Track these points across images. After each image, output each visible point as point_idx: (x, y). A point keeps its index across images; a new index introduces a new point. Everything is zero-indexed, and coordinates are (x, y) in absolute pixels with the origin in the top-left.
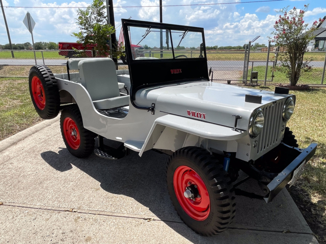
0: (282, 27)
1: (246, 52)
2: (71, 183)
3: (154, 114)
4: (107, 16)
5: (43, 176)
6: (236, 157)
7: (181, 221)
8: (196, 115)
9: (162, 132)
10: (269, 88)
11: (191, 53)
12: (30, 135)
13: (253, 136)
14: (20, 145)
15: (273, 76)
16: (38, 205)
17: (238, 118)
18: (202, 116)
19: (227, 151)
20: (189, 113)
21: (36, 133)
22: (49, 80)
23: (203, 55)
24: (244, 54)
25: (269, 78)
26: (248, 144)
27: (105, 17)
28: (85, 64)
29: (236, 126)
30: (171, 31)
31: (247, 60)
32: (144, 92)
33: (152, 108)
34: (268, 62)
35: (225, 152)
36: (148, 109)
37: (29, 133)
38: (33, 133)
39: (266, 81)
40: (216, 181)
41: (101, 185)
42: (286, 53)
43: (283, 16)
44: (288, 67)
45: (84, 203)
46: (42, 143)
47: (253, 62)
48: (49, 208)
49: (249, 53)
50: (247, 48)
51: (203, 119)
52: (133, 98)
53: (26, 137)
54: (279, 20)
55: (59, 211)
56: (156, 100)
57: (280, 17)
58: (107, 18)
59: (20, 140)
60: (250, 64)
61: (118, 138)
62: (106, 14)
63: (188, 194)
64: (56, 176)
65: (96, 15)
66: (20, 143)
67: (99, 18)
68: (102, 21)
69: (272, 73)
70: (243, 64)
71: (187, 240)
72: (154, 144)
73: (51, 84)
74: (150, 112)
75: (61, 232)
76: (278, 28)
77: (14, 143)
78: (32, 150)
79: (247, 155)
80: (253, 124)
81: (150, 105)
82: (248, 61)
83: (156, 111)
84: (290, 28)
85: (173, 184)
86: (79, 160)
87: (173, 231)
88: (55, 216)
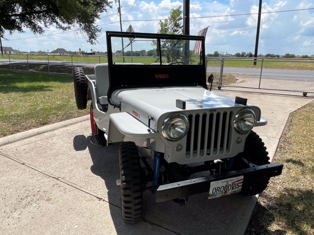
2: (75, 160)
3: (121, 111)
4: (183, 26)
5: (63, 151)
6: (165, 158)
8: (136, 114)
16: (42, 169)
17: (150, 119)
18: (138, 115)
19: (156, 150)
20: (133, 112)
22: (79, 79)
29: (149, 126)
36: (115, 106)
37: (80, 120)
45: (69, 176)
48: (46, 173)
52: (109, 97)
53: (77, 123)
55: (50, 177)
56: (121, 99)
58: (182, 28)
61: (104, 129)
64: (70, 153)
65: (173, 26)
66: (70, 126)
67: (175, 28)
68: (178, 31)
71: (112, 222)
75: (39, 190)
79: (169, 157)
87: (109, 212)
88: (45, 179)
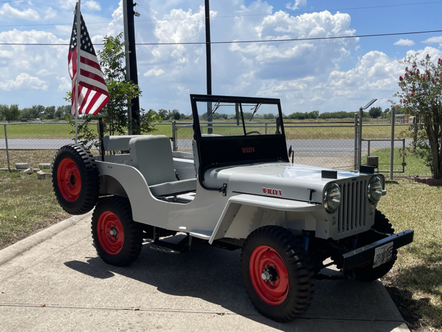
0: (411, 85)
1: (356, 125)
2: (120, 289)
3: (226, 195)
4: (126, 68)
5: (80, 283)
6: (316, 236)
7: (258, 314)
8: (272, 192)
9: (235, 216)
10: (397, 183)
11: (266, 127)
12: (35, 245)
13: (329, 211)
14: (27, 256)
15: (404, 164)
16: (88, 305)
17: (312, 191)
18: (278, 192)
19: (306, 229)
20: (264, 191)
21: (43, 243)
22: (89, 163)
23: (280, 130)
24: (354, 128)
25: (397, 168)
26: (326, 220)
27: (122, 70)
28: (138, 142)
29: (311, 199)
30: (242, 104)
31: (359, 138)
32: (214, 172)
33: (223, 188)
34: (393, 140)
35: (303, 231)
36: (220, 190)
38: (39, 243)
39: (392, 172)
40: (293, 252)
41: (158, 289)
42: (422, 125)
43: (410, 68)
44: (427, 148)
45: (143, 303)
46: (58, 252)
47: (369, 141)
48: (104, 308)
49: (361, 126)
50: (358, 119)
51: (280, 196)
52: (201, 179)
53: (31, 247)
54: (406, 75)
55: (117, 310)
56: (227, 180)
57: (407, 69)
58: (125, 71)
59: (25, 250)
60: (364, 144)
62: (123, 65)
63: (266, 275)
64: (97, 283)
65: (108, 67)
66: (26, 253)
67: (112, 71)
68: (118, 75)
69: (402, 158)
70: (354, 144)
72: (225, 232)
73: (91, 168)
74: (222, 193)
75: (126, 323)
76: (405, 88)
77: (19, 254)
78: (49, 261)
79: (326, 232)
80: (328, 199)
81: (221, 185)
82: (361, 140)
83: (228, 191)
84: (425, 86)
85: (249, 271)
86: (120, 268)
88: (114, 313)
